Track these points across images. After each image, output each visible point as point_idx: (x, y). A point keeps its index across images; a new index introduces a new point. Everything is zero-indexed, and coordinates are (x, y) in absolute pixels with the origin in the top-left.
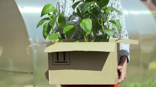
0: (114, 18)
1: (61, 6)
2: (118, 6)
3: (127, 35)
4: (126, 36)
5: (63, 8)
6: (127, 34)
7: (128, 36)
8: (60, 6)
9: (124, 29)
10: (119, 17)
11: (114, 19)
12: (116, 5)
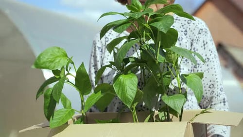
0: (198, 69)
1: (99, 48)
2: (204, 45)
3: (226, 100)
4: (223, 104)
5: (102, 51)
6: (224, 99)
7: (226, 103)
8: (97, 49)
9: (219, 90)
10: (208, 65)
11: (198, 71)
12: (201, 43)
